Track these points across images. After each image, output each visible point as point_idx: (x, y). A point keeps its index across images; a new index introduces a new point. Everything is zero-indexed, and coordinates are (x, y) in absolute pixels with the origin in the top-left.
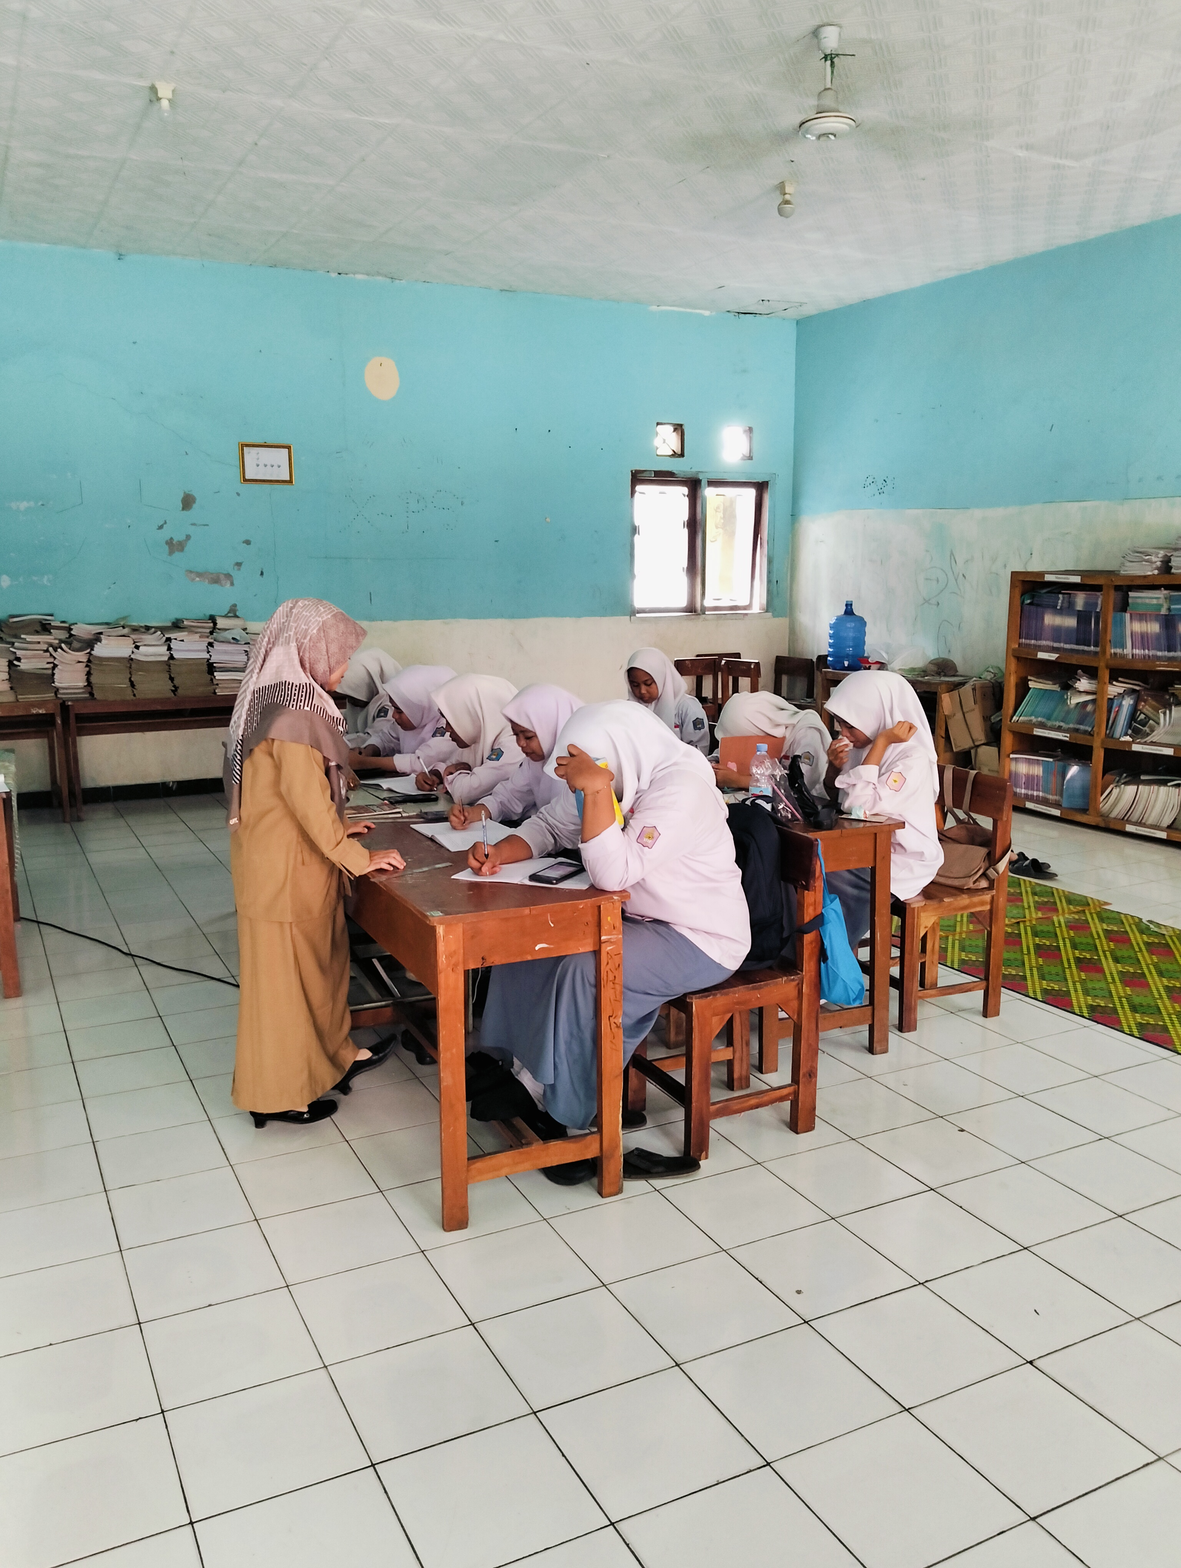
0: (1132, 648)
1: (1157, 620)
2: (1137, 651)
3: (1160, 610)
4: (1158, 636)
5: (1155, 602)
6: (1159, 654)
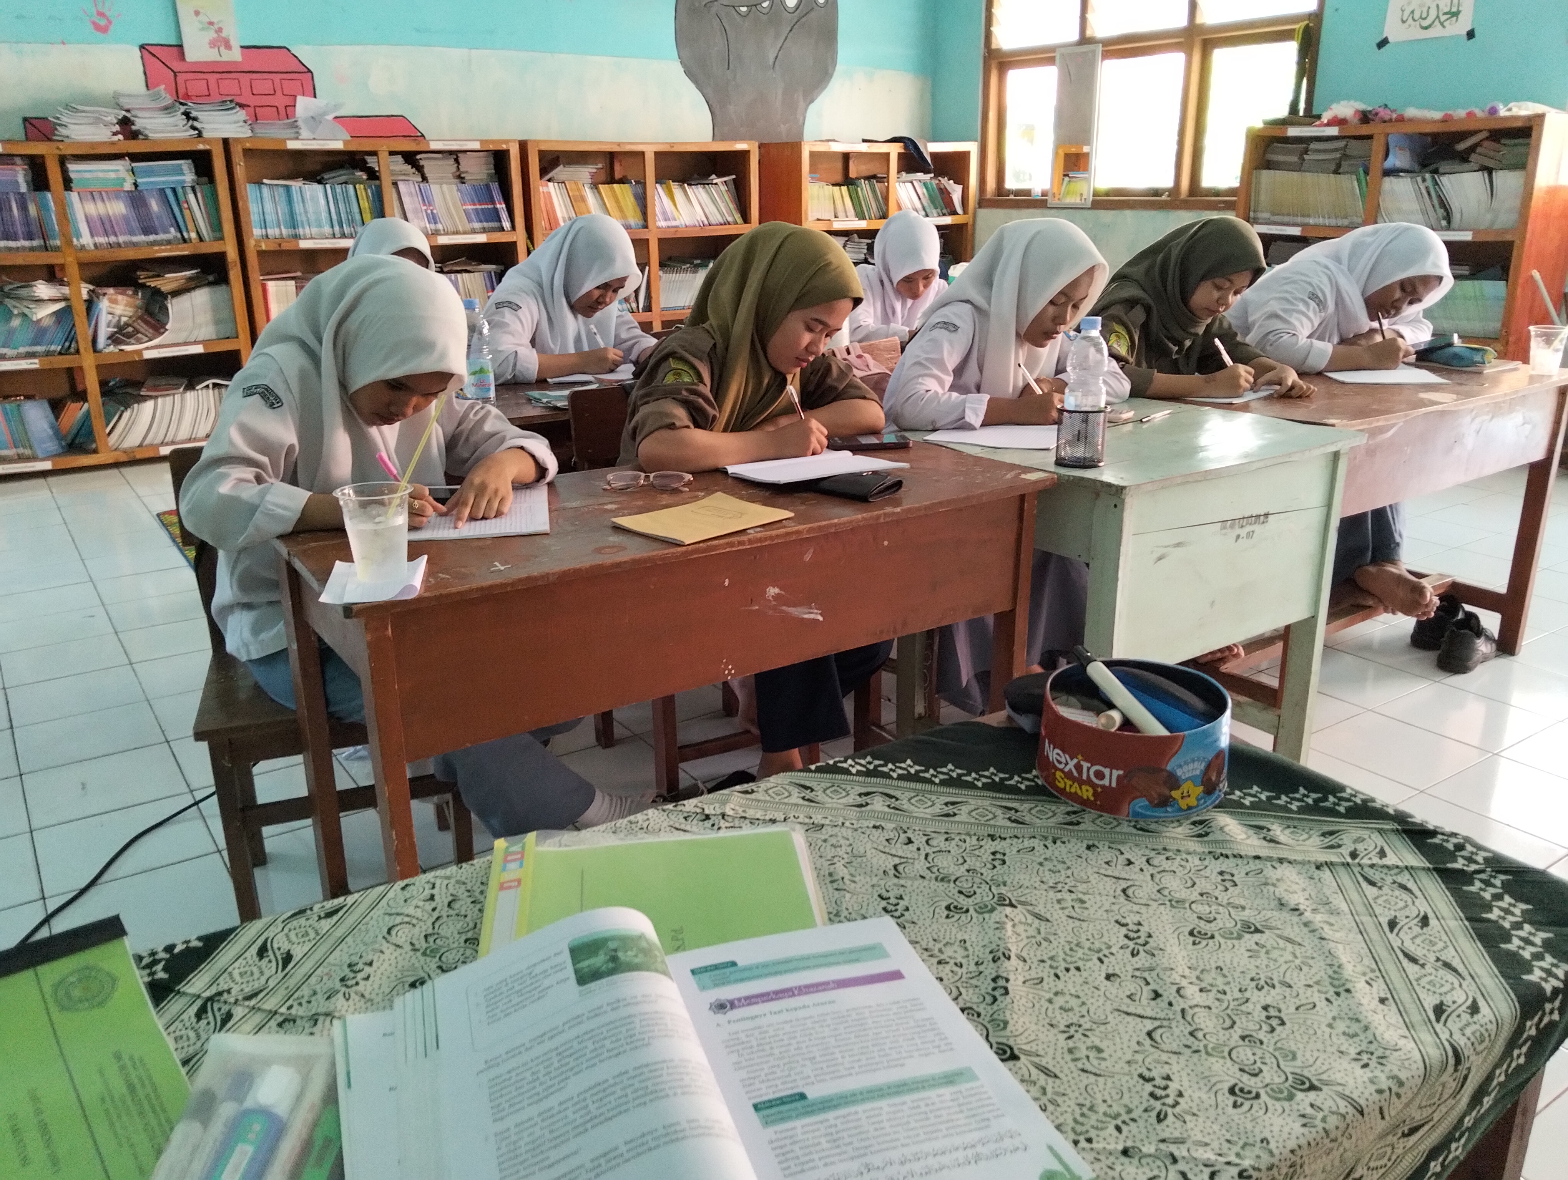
0: (92, 236)
1: (118, 198)
2: (102, 240)
3: (122, 186)
4: (126, 219)
5: (112, 175)
6: (135, 239)
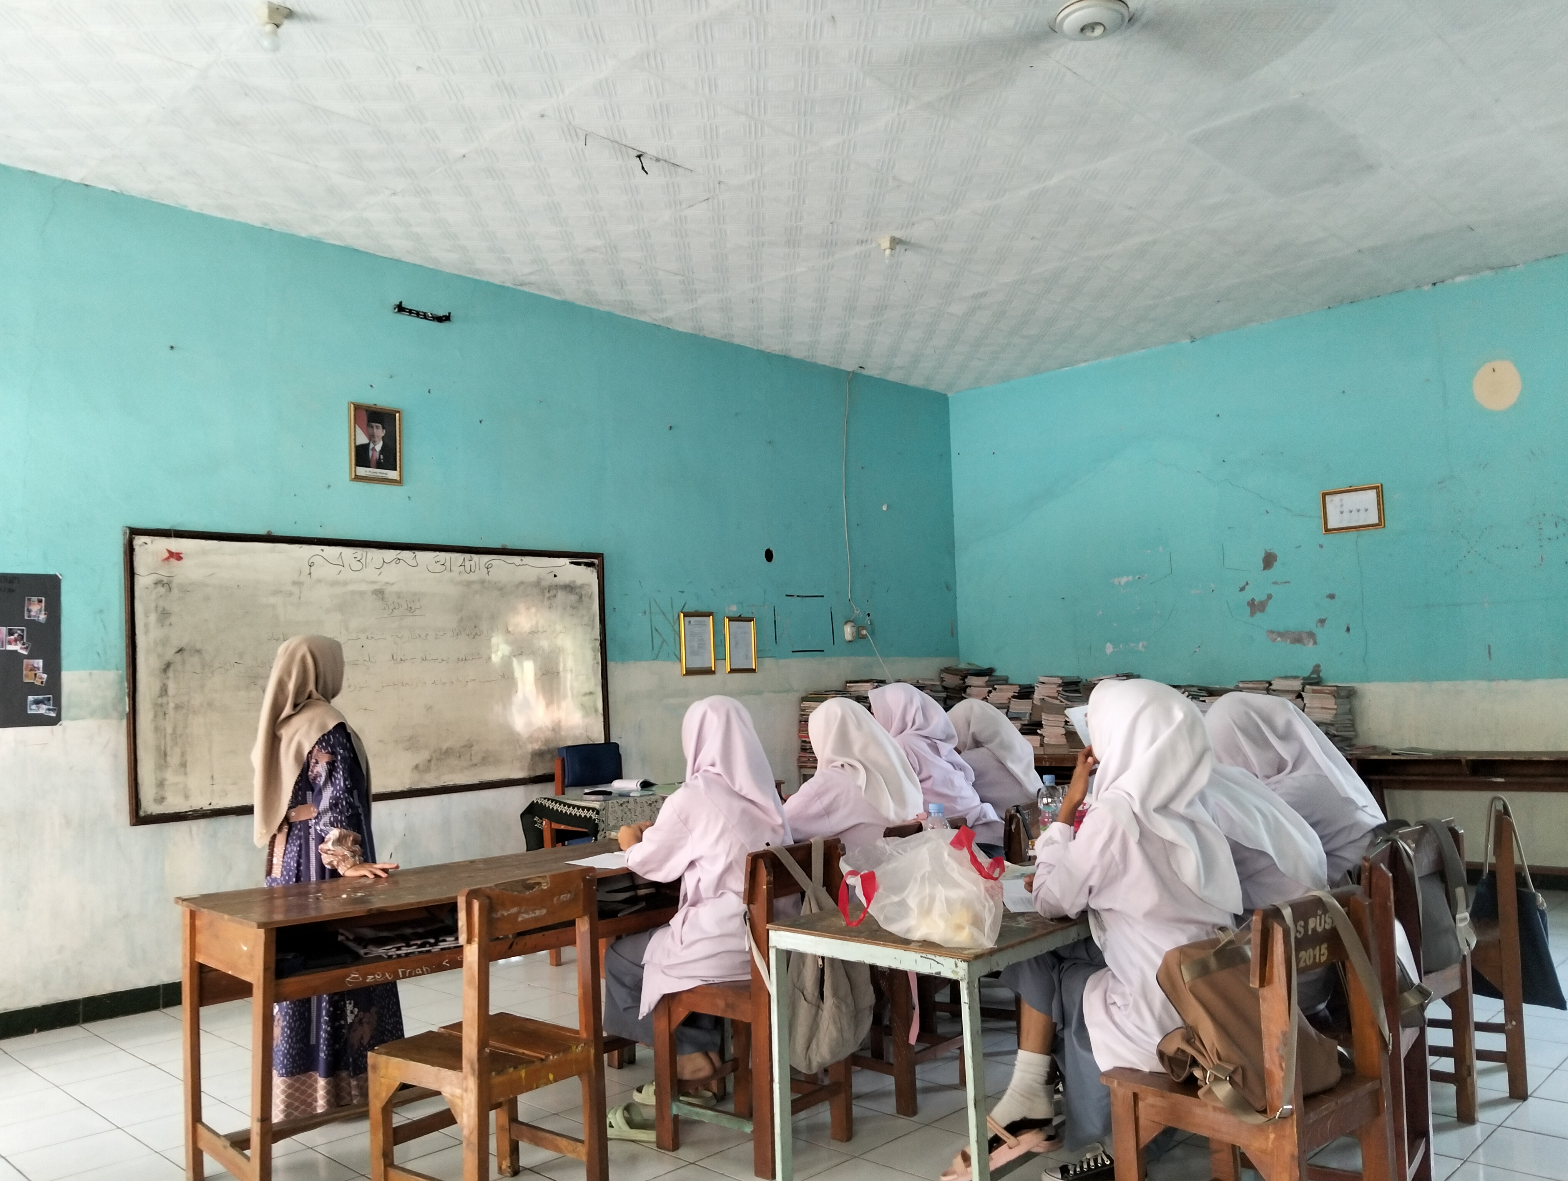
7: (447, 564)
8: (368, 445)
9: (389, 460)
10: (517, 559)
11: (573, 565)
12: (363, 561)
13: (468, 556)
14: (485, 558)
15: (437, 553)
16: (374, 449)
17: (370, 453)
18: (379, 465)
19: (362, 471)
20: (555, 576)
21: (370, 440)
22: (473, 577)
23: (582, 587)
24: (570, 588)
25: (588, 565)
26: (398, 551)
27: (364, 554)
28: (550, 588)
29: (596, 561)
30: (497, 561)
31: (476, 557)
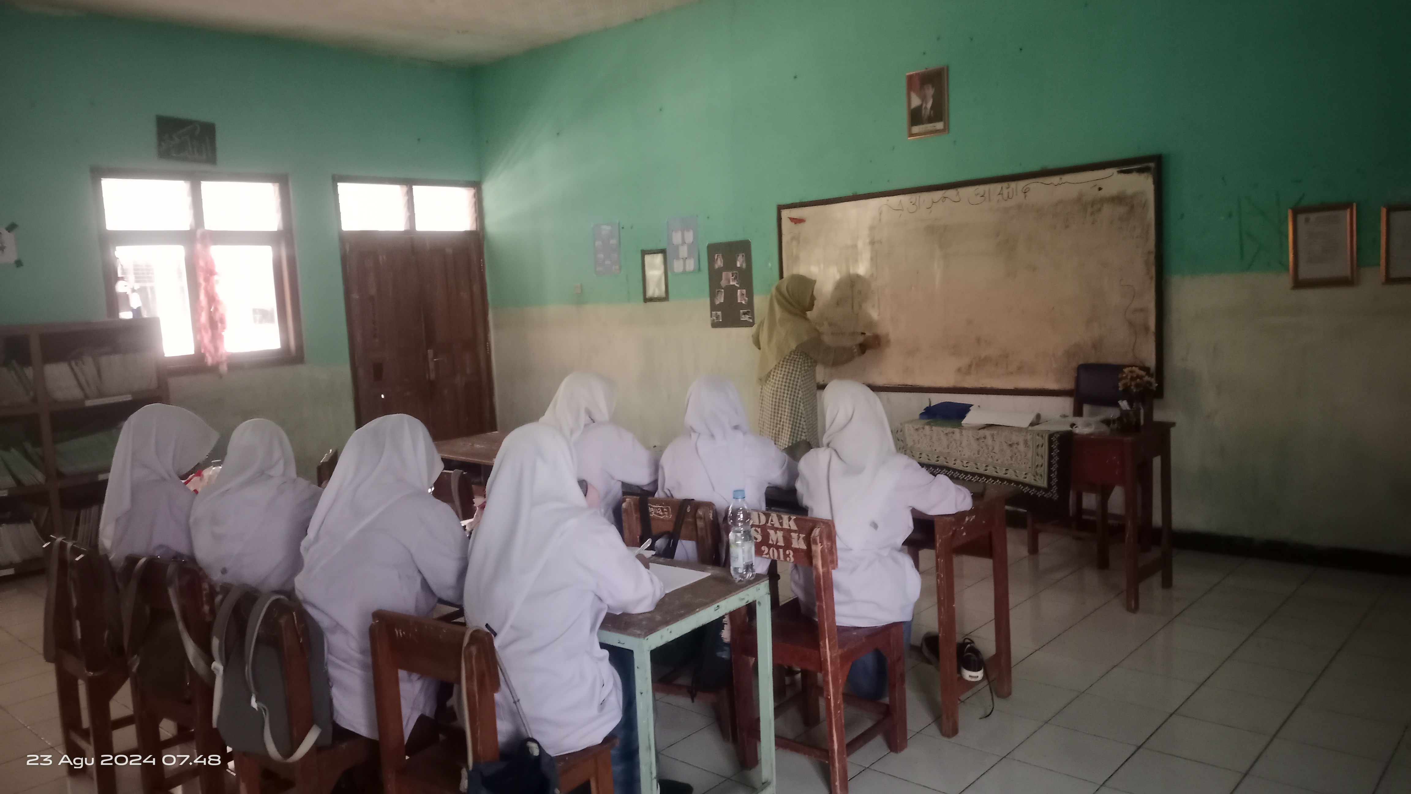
7: (987, 195)
8: (922, 105)
9: (939, 113)
10: (1056, 179)
11: (1123, 176)
12: (917, 204)
13: (1005, 185)
14: (1022, 184)
15: (977, 187)
16: (926, 108)
17: (923, 112)
18: (931, 120)
19: (916, 129)
20: (1100, 189)
21: (923, 101)
22: (1011, 203)
23: (1133, 196)
24: (1118, 199)
25: (1140, 171)
26: (943, 191)
27: (918, 198)
28: (1093, 203)
29: (1152, 165)
30: (1035, 185)
31: (1013, 185)
